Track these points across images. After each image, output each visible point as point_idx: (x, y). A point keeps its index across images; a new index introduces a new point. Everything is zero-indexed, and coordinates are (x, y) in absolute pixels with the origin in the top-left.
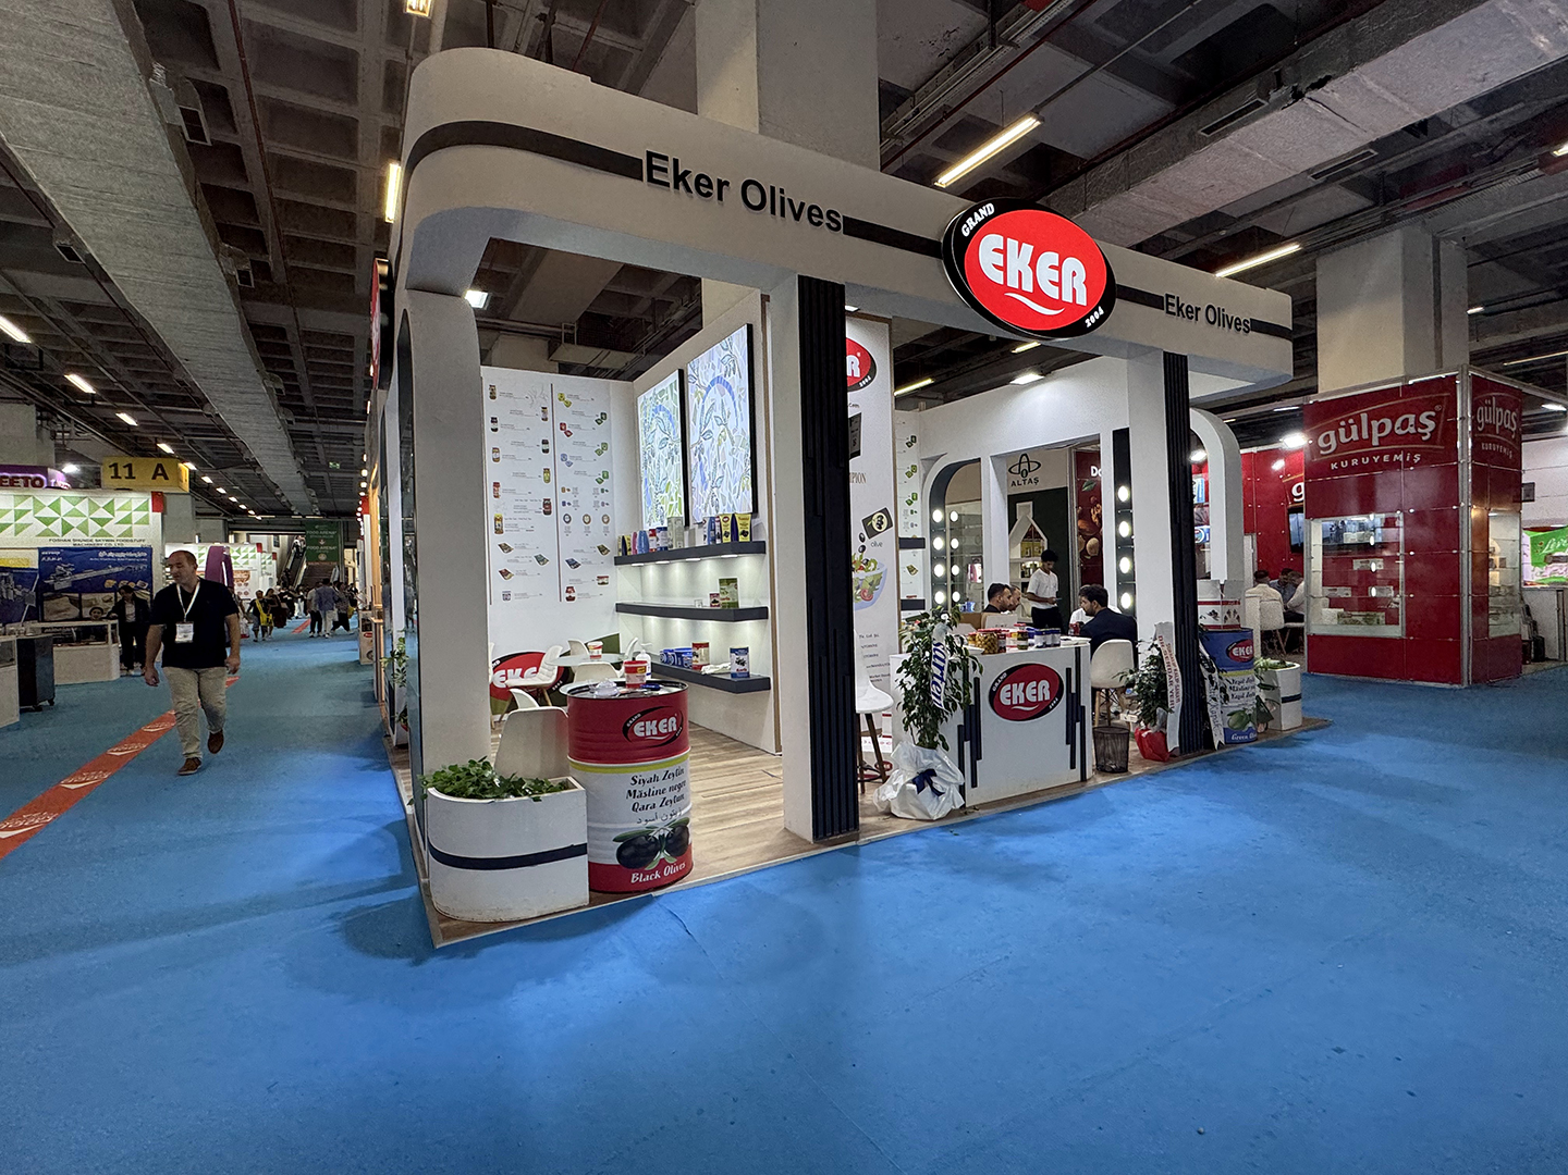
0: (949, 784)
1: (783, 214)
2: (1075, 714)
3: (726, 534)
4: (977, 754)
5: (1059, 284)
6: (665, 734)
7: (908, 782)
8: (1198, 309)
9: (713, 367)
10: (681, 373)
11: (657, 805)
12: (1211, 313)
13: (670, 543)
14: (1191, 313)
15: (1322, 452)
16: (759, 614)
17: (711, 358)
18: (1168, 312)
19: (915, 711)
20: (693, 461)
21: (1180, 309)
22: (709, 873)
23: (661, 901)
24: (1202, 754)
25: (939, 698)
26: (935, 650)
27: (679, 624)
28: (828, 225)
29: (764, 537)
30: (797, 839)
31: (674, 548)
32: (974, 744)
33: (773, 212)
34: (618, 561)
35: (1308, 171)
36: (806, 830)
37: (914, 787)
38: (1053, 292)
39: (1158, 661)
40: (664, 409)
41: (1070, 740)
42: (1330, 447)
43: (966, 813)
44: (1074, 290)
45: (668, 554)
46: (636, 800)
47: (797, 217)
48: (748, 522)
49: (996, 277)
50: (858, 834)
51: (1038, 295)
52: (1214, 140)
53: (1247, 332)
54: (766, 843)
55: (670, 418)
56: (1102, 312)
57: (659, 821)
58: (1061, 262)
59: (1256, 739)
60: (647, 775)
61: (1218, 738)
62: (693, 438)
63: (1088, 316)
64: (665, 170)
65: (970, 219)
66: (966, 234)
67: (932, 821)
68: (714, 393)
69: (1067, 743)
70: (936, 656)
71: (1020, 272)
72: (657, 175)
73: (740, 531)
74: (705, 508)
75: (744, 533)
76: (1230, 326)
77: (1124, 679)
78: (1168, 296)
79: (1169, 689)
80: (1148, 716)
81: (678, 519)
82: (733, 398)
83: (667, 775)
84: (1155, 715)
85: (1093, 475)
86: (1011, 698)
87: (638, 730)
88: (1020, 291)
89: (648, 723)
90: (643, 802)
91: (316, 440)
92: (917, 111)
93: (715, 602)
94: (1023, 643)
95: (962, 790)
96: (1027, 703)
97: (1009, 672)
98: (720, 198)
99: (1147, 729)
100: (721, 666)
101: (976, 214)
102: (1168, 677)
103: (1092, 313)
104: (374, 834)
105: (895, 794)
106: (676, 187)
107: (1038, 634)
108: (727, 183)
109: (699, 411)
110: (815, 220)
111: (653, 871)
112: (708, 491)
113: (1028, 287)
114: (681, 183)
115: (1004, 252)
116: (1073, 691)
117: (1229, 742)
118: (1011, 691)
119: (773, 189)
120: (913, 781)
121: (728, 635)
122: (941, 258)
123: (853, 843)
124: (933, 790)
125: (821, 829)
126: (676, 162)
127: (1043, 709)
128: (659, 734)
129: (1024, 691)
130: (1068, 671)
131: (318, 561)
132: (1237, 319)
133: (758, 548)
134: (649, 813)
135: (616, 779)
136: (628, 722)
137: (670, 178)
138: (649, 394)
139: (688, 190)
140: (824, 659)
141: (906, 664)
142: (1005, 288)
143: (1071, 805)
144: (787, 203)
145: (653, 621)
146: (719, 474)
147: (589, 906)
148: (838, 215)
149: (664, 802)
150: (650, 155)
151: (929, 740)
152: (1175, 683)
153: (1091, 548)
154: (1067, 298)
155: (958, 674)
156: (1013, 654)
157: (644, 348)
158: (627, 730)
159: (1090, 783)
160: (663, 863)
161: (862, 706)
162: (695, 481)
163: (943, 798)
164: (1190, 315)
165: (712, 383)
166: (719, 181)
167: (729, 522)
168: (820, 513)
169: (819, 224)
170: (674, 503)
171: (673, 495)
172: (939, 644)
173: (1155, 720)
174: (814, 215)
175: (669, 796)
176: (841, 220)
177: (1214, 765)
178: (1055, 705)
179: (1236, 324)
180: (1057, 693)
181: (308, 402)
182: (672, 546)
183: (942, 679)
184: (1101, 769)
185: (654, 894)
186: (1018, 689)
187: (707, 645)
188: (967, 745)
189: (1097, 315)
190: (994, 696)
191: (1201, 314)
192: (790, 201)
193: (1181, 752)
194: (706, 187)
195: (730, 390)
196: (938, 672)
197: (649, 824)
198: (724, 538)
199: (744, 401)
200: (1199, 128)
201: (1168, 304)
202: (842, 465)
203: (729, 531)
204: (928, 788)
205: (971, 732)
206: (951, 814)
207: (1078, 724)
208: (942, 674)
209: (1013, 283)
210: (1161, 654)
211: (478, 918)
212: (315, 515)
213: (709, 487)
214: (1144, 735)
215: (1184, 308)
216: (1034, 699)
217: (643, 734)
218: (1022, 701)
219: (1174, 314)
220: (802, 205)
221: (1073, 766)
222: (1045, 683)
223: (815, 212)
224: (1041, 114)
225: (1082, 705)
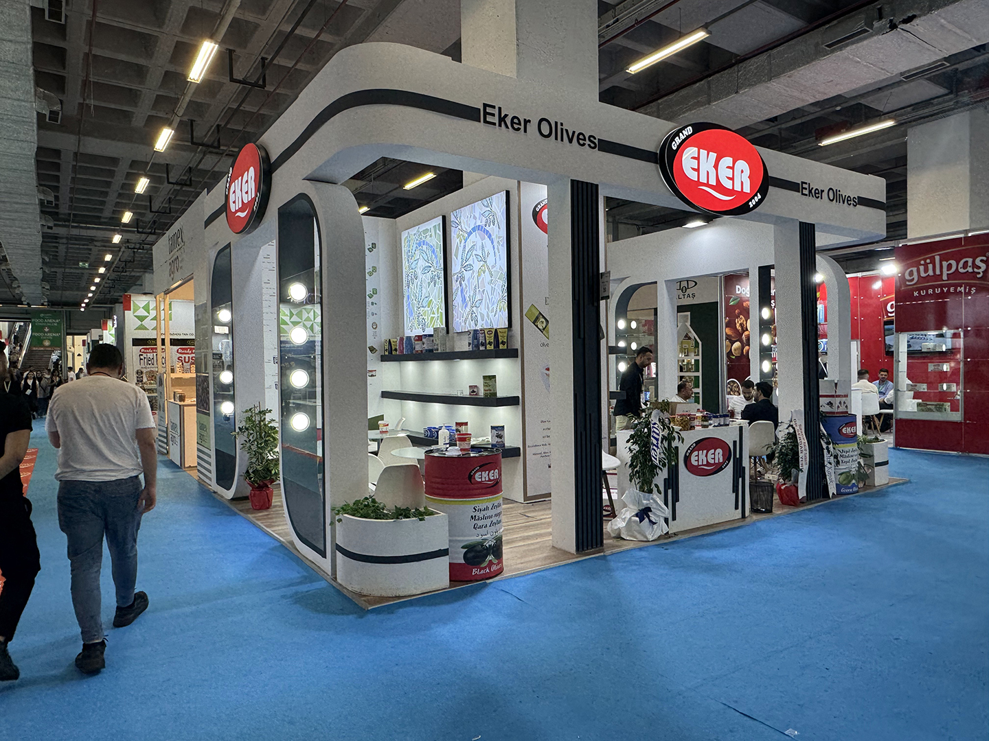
0: (658, 516)
1: (562, 140)
2: (739, 472)
3: (490, 343)
4: (676, 498)
5: (732, 179)
6: (493, 480)
7: (633, 516)
8: (822, 191)
9: (475, 218)
10: (444, 218)
11: (488, 525)
12: (831, 192)
13: (436, 347)
14: (818, 194)
15: (908, 283)
16: (511, 401)
17: (473, 210)
18: (803, 194)
19: (638, 468)
20: (455, 285)
21: (810, 191)
22: (513, 571)
23: (492, 585)
24: (822, 501)
25: (656, 459)
26: (653, 427)
28: (589, 145)
29: (518, 346)
30: (566, 553)
31: (439, 351)
32: (674, 491)
33: (556, 139)
34: (384, 359)
35: (902, 74)
36: (570, 544)
37: (637, 519)
38: (728, 184)
39: (792, 437)
40: (427, 244)
41: (735, 490)
42: (913, 279)
43: (670, 537)
44: (742, 183)
45: (428, 355)
46: (476, 522)
47: (571, 141)
48: (506, 335)
49: (693, 176)
50: (603, 549)
51: (719, 187)
52: (832, 52)
53: (855, 206)
54: (545, 555)
55: (433, 252)
56: (760, 197)
57: (489, 535)
58: (734, 164)
59: (857, 492)
60: (483, 506)
61: (832, 490)
62: (456, 267)
63: (751, 200)
64: (493, 115)
65: (677, 138)
66: (674, 148)
67: (649, 541)
68: (475, 238)
69: (733, 492)
70: (654, 432)
71: (708, 172)
72: (489, 119)
73: (500, 341)
74: (466, 320)
75: (503, 343)
76: (844, 202)
77: (770, 449)
78: (803, 183)
79: (801, 455)
80: (786, 474)
81: (442, 328)
82: (492, 243)
83: (494, 507)
84: (791, 473)
85: (737, 292)
86: (698, 461)
87: (477, 477)
88: (707, 185)
89: (483, 473)
90: (480, 523)
92: (617, 20)
93: (473, 392)
94: (705, 423)
95: (666, 520)
96: (708, 464)
97: (697, 443)
98: (525, 131)
99: (785, 484)
100: (481, 439)
101: (681, 134)
102: (800, 448)
103: (753, 198)
105: (624, 524)
106: (500, 125)
107: (714, 417)
108: (529, 121)
109: (461, 249)
110: (581, 142)
111: (485, 568)
112: (468, 309)
113: (713, 182)
114: (503, 123)
115: (698, 159)
116: (738, 456)
117: (839, 494)
118: (698, 456)
119: (556, 123)
120: (637, 515)
122: (656, 162)
123: (602, 554)
124: (650, 521)
125: (581, 546)
126: (500, 109)
127: (718, 468)
128: (490, 480)
129: (706, 456)
130: (735, 442)
131: (44, 346)
132: (849, 197)
133: (511, 353)
134: (483, 531)
135: (466, 508)
136: (471, 472)
137: (496, 120)
138: (413, 231)
139: (507, 127)
140: (584, 433)
141: (632, 437)
142: (698, 183)
143: (737, 532)
144: (564, 132)
145: (411, 405)
146: (478, 297)
147: (450, 588)
148: (595, 139)
149: (492, 524)
150: (485, 106)
151: (646, 486)
152: (804, 452)
153: (735, 350)
154: (737, 188)
155: (666, 444)
156: (699, 433)
158: (471, 477)
159: (748, 520)
160: (491, 563)
161: (604, 466)
162: (457, 301)
163: (655, 526)
164: (817, 195)
165: (474, 229)
166: (525, 120)
167: (493, 335)
168: (582, 336)
169: (584, 145)
170: (436, 316)
171: (435, 310)
172: (655, 424)
173: (790, 476)
174: (580, 138)
175: (494, 519)
176: (596, 141)
177: (829, 508)
178: (726, 466)
179: (848, 200)
180: (727, 458)
182: (437, 350)
183: (657, 447)
184: (755, 511)
185: (488, 581)
186: (702, 454)
187: (466, 424)
188: (670, 491)
189: (756, 199)
190: (687, 459)
191: (825, 194)
192: (567, 130)
193: (807, 500)
194: (518, 124)
195: (490, 237)
196: (655, 442)
197: (484, 537)
198: (488, 346)
199: (502, 245)
200: (822, 44)
201: (803, 188)
202: (595, 304)
203: (492, 341)
204: (647, 519)
205: (672, 483)
206: (660, 538)
207: (740, 479)
208: (657, 443)
209: (703, 179)
210: (795, 431)
211: (384, 594)
213: (469, 306)
214: (783, 488)
215: (813, 191)
216: (712, 462)
217: (480, 480)
218: (705, 463)
219: (806, 195)
220: (574, 132)
221: (737, 508)
222: (719, 451)
223: (581, 137)
224: (709, 28)
225: (743, 465)
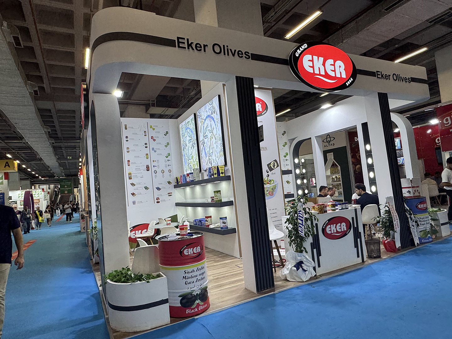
0: (309, 266)
1: (228, 55)
2: (357, 235)
3: (215, 174)
4: (319, 254)
5: (334, 71)
6: (196, 253)
7: (293, 267)
8: (389, 76)
9: (207, 112)
10: (195, 114)
11: (195, 282)
12: (394, 76)
13: (194, 178)
14: (387, 77)
15: (446, 125)
16: (230, 203)
17: (205, 108)
18: (378, 78)
19: (293, 238)
20: (201, 147)
21: (382, 76)
22: (217, 308)
23: (198, 321)
24: (411, 249)
25: (302, 232)
26: (299, 213)
27: (200, 209)
28: (245, 57)
29: (230, 174)
30: (251, 292)
31: (196, 180)
32: (318, 250)
33: (225, 54)
34: (175, 187)
35: (427, 20)
36: (254, 288)
37: (295, 268)
38: (333, 74)
39: (388, 212)
40: (189, 129)
41: (356, 246)
42: (448, 123)
43: (317, 278)
44: (341, 73)
45: (193, 183)
46: (186, 280)
47: (234, 55)
48: (223, 169)
49: (311, 70)
50: (274, 289)
51: (327, 75)
52: (389, 13)
53: (410, 82)
54: (239, 295)
55: (192, 132)
56: (352, 80)
57: (196, 288)
58: (334, 63)
59: (432, 241)
60: (190, 270)
61: (417, 241)
62: (201, 138)
63: (347, 82)
64: (184, 43)
65: (299, 50)
66: (297, 56)
67: (303, 282)
68: (208, 121)
69: (355, 247)
70: (299, 216)
71: (319, 68)
72: (181, 45)
73: (220, 172)
74: (207, 164)
75: (222, 173)
76: (403, 81)
77: (376, 220)
78: (377, 72)
79: (394, 223)
80: (387, 234)
81: (197, 169)
82: (215, 122)
83: (198, 269)
84: (390, 234)
85: (356, 140)
86: (331, 230)
87: (185, 252)
88: (320, 75)
89: (189, 249)
90: (189, 280)
91: (63, 149)
92: (276, 12)
93: (213, 200)
94: (333, 208)
95: (314, 268)
96: (337, 232)
97: (329, 220)
98: (205, 51)
99: (387, 240)
100: (217, 225)
101: (300, 48)
102: (393, 218)
103: (348, 80)
104: (88, 299)
105: (288, 272)
106: (188, 48)
107: (339, 204)
108: (207, 45)
109: (202, 128)
110: (240, 56)
111: (194, 308)
112: (207, 158)
113: (323, 73)
114: (190, 47)
115: (312, 61)
116: (356, 226)
117: (421, 243)
118: (331, 228)
119: (224, 46)
120: (295, 266)
121: (218, 212)
122: (288, 65)
123: (273, 293)
124: (303, 269)
125: (259, 288)
126: (188, 40)
127: (344, 234)
128: (194, 253)
129: (336, 227)
130: (353, 218)
131: (65, 193)
132: (405, 78)
133: (228, 178)
134: (191, 285)
135: (179, 271)
136: (181, 249)
137: (186, 46)
138: (184, 123)
139: (193, 49)
140: (256, 220)
141: (288, 220)
142: (314, 74)
143: (359, 272)
144: (229, 51)
145: (190, 209)
146: (211, 151)
147: (171, 323)
148: (248, 53)
149: (197, 280)
150: (178, 38)
151: (300, 249)
152: (396, 221)
153: (358, 169)
155: (309, 223)
156: (330, 213)
157: (181, 106)
158: (181, 253)
159: (366, 263)
160: (198, 305)
161: (272, 237)
162: (203, 154)
163: (307, 272)
164: (387, 78)
165: (207, 117)
166: (204, 45)
167: (216, 169)
168: (250, 164)
169: (242, 57)
170: (195, 163)
171: (195, 160)
172: (300, 211)
173: (390, 235)
174: (240, 54)
175: (199, 278)
176: (250, 55)
177: (416, 253)
178: (349, 232)
179: (405, 80)
180: (349, 228)
181: (59, 135)
182: (195, 180)
183: (303, 225)
184: (370, 257)
185: (196, 317)
186: (333, 227)
187: (211, 217)
188: (315, 250)
189: (350, 81)
190: (324, 230)
191: (391, 77)
192: (231, 50)
193: (402, 248)
194: (199, 47)
195: (213, 120)
196: (300, 222)
197: (192, 289)
198: (215, 175)
199: (219, 123)
200: (383, 9)
201: (378, 74)
202: (257, 145)
203: (216, 172)
204: (301, 269)
205: (316, 245)
206: (311, 279)
207: (359, 240)
208: (302, 223)
209: (317, 72)
210: (389, 209)
211: (128, 331)
212: (63, 176)
213: (208, 157)
214: (386, 242)
215: (384, 76)
216: (340, 230)
217: (187, 254)
218: (335, 231)
219: (380, 78)
220: (235, 51)
221: (358, 256)
222: (344, 224)
223: (240, 53)
224: (322, 10)
225: (359, 231)
